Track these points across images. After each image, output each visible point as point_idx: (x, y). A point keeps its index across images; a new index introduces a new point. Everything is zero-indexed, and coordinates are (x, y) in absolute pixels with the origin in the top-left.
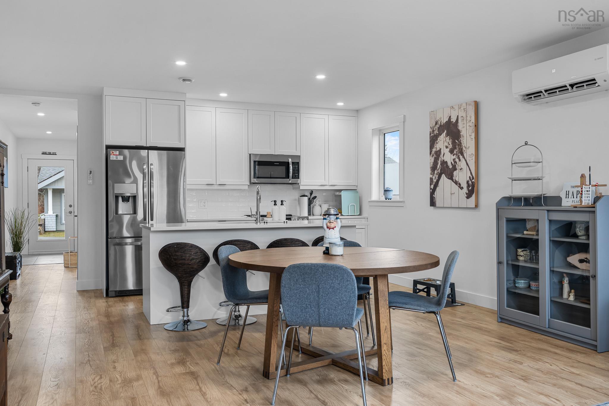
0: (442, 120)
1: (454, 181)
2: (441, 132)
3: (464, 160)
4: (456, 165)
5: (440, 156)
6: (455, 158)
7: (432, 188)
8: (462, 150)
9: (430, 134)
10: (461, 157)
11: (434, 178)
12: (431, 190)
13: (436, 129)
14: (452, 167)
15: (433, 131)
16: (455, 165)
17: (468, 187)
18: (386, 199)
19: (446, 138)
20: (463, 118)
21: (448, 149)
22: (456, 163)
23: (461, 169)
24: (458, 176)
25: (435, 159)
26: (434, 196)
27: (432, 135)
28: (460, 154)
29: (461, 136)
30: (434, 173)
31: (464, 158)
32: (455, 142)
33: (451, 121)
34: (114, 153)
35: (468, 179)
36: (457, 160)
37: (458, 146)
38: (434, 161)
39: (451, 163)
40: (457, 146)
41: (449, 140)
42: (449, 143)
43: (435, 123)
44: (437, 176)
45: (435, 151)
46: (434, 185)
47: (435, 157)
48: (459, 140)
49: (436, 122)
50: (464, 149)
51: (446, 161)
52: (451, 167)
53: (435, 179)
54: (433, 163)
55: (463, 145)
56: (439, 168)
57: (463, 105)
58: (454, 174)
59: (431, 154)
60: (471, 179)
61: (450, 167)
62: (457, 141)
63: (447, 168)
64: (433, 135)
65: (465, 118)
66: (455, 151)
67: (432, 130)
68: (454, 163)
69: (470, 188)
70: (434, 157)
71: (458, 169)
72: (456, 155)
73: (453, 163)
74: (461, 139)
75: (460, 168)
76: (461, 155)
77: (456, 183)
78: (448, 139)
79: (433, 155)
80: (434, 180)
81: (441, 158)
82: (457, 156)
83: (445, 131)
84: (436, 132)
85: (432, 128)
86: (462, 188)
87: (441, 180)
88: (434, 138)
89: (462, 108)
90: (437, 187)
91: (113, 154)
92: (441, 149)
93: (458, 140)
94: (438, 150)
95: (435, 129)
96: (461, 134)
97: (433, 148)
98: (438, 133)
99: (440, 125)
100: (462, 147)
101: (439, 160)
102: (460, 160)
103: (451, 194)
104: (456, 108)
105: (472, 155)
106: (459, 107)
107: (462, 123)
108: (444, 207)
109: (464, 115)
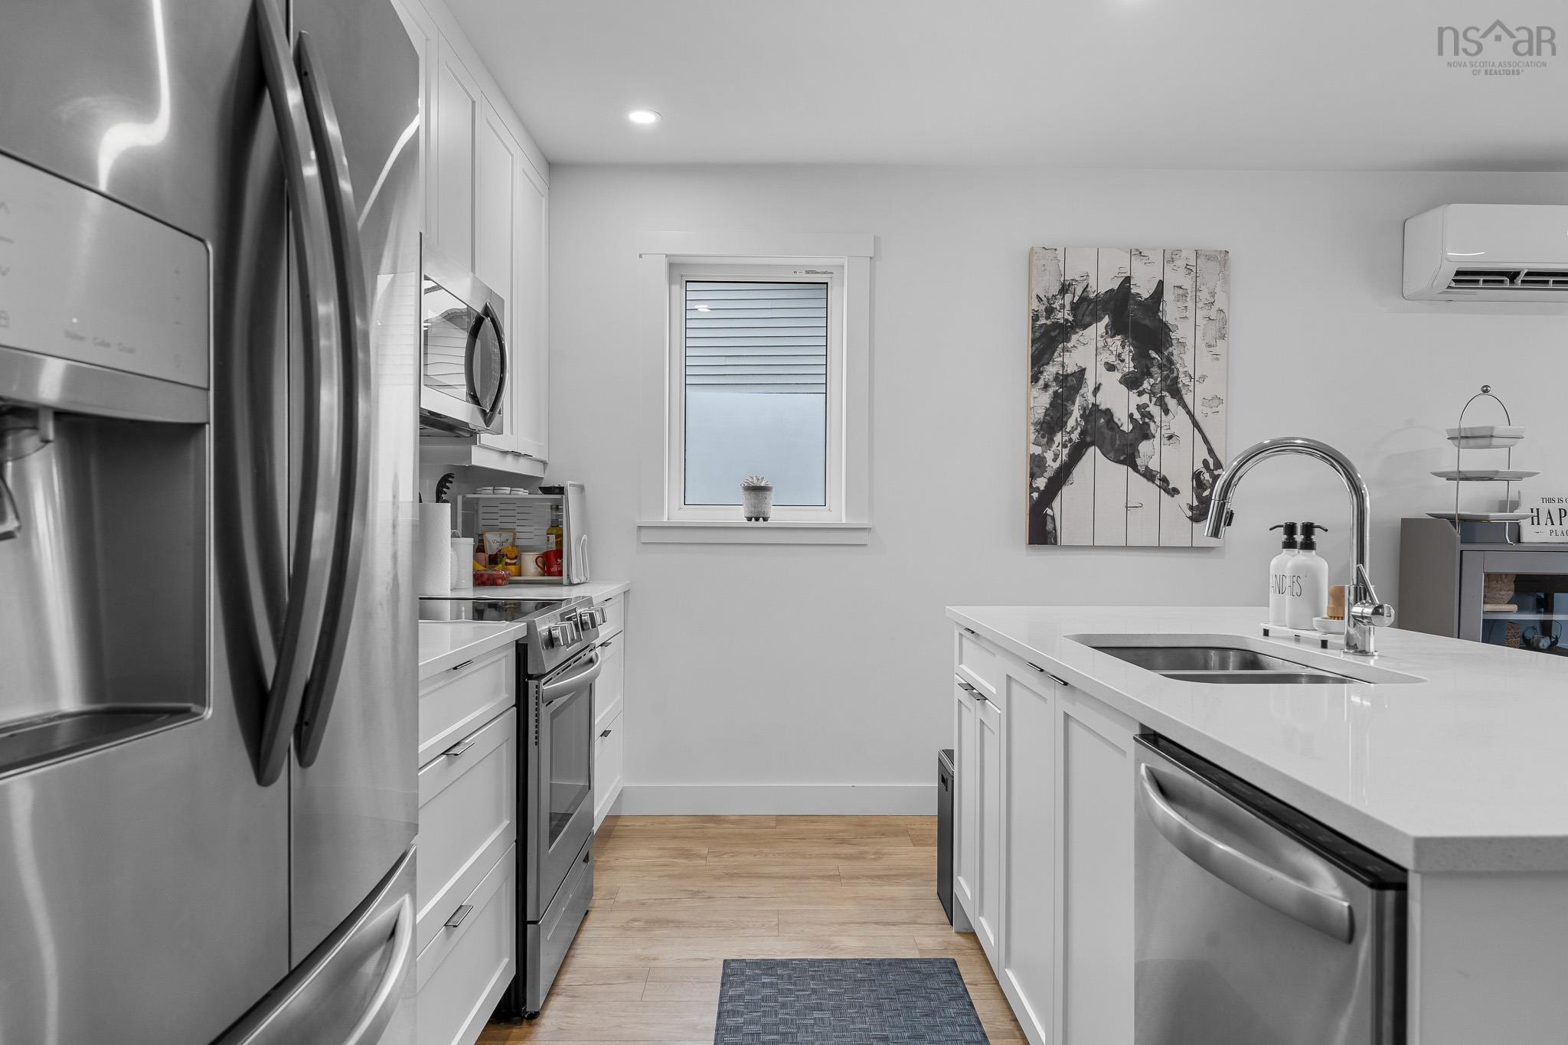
0: (1092, 282)
1: (1142, 469)
2: (1088, 319)
3: (1182, 411)
4: (1152, 424)
5: (1081, 392)
6: (1148, 403)
7: (1042, 488)
8: (1177, 382)
9: (1035, 318)
10: (1171, 403)
11: (1049, 455)
12: (1035, 495)
13: (1063, 306)
14: (1131, 427)
15: (1050, 311)
16: (1144, 423)
17: (1199, 490)
18: (751, 520)
19: (1109, 340)
20: (1181, 292)
21: (1117, 375)
22: (1151, 417)
23: (1170, 437)
24: (1156, 457)
25: (1054, 398)
26: (1049, 511)
27: (1043, 321)
28: (1164, 393)
29: (1174, 342)
30: (1051, 441)
31: (1185, 406)
32: (1149, 356)
33: (1133, 291)
35: (1199, 466)
36: (1154, 410)
37: (1160, 367)
38: (1051, 404)
39: (1131, 416)
40: (1155, 370)
41: (1123, 347)
43: (1057, 287)
44: (1066, 451)
45: (1057, 373)
46: (1050, 479)
47: (1055, 393)
48: (1162, 353)
49: (1063, 285)
50: (1183, 379)
51: (1108, 410)
52: (1127, 427)
53: (1054, 460)
54: (1047, 410)
55: (1181, 370)
56: (1074, 429)
57: (1184, 254)
58: (1139, 448)
59: (1035, 379)
60: (1212, 467)
61: (1125, 428)
62: (1153, 354)
63: (1112, 429)
64: (1048, 322)
65: (1191, 294)
66: (1146, 382)
67: (1043, 307)
68: (1143, 416)
69: (1207, 493)
70: (1051, 391)
71: (1158, 435)
72: (1152, 393)
73: (1137, 416)
74: (1175, 350)
75: (1166, 433)
76: (1172, 397)
77: (1149, 475)
78: (1119, 343)
79: (1046, 386)
80: (1049, 462)
81: (1086, 396)
82: (1154, 399)
83: (1106, 320)
84: (1064, 315)
85: (1044, 299)
86: (1174, 492)
87: (1080, 464)
88: (1053, 334)
89: (1180, 263)
90: (1064, 483)
92: (1083, 371)
93: (1159, 352)
94: (1069, 372)
95: (1056, 305)
96: (1173, 335)
97: (1048, 364)
98: (1071, 318)
99: (1083, 299)
100: (1175, 375)
101: (1077, 403)
102: (1166, 411)
103: (1127, 508)
104: (1157, 258)
105: (1217, 402)
106: (1170, 257)
107: (1180, 304)
108: (1094, 547)
109: (1188, 283)
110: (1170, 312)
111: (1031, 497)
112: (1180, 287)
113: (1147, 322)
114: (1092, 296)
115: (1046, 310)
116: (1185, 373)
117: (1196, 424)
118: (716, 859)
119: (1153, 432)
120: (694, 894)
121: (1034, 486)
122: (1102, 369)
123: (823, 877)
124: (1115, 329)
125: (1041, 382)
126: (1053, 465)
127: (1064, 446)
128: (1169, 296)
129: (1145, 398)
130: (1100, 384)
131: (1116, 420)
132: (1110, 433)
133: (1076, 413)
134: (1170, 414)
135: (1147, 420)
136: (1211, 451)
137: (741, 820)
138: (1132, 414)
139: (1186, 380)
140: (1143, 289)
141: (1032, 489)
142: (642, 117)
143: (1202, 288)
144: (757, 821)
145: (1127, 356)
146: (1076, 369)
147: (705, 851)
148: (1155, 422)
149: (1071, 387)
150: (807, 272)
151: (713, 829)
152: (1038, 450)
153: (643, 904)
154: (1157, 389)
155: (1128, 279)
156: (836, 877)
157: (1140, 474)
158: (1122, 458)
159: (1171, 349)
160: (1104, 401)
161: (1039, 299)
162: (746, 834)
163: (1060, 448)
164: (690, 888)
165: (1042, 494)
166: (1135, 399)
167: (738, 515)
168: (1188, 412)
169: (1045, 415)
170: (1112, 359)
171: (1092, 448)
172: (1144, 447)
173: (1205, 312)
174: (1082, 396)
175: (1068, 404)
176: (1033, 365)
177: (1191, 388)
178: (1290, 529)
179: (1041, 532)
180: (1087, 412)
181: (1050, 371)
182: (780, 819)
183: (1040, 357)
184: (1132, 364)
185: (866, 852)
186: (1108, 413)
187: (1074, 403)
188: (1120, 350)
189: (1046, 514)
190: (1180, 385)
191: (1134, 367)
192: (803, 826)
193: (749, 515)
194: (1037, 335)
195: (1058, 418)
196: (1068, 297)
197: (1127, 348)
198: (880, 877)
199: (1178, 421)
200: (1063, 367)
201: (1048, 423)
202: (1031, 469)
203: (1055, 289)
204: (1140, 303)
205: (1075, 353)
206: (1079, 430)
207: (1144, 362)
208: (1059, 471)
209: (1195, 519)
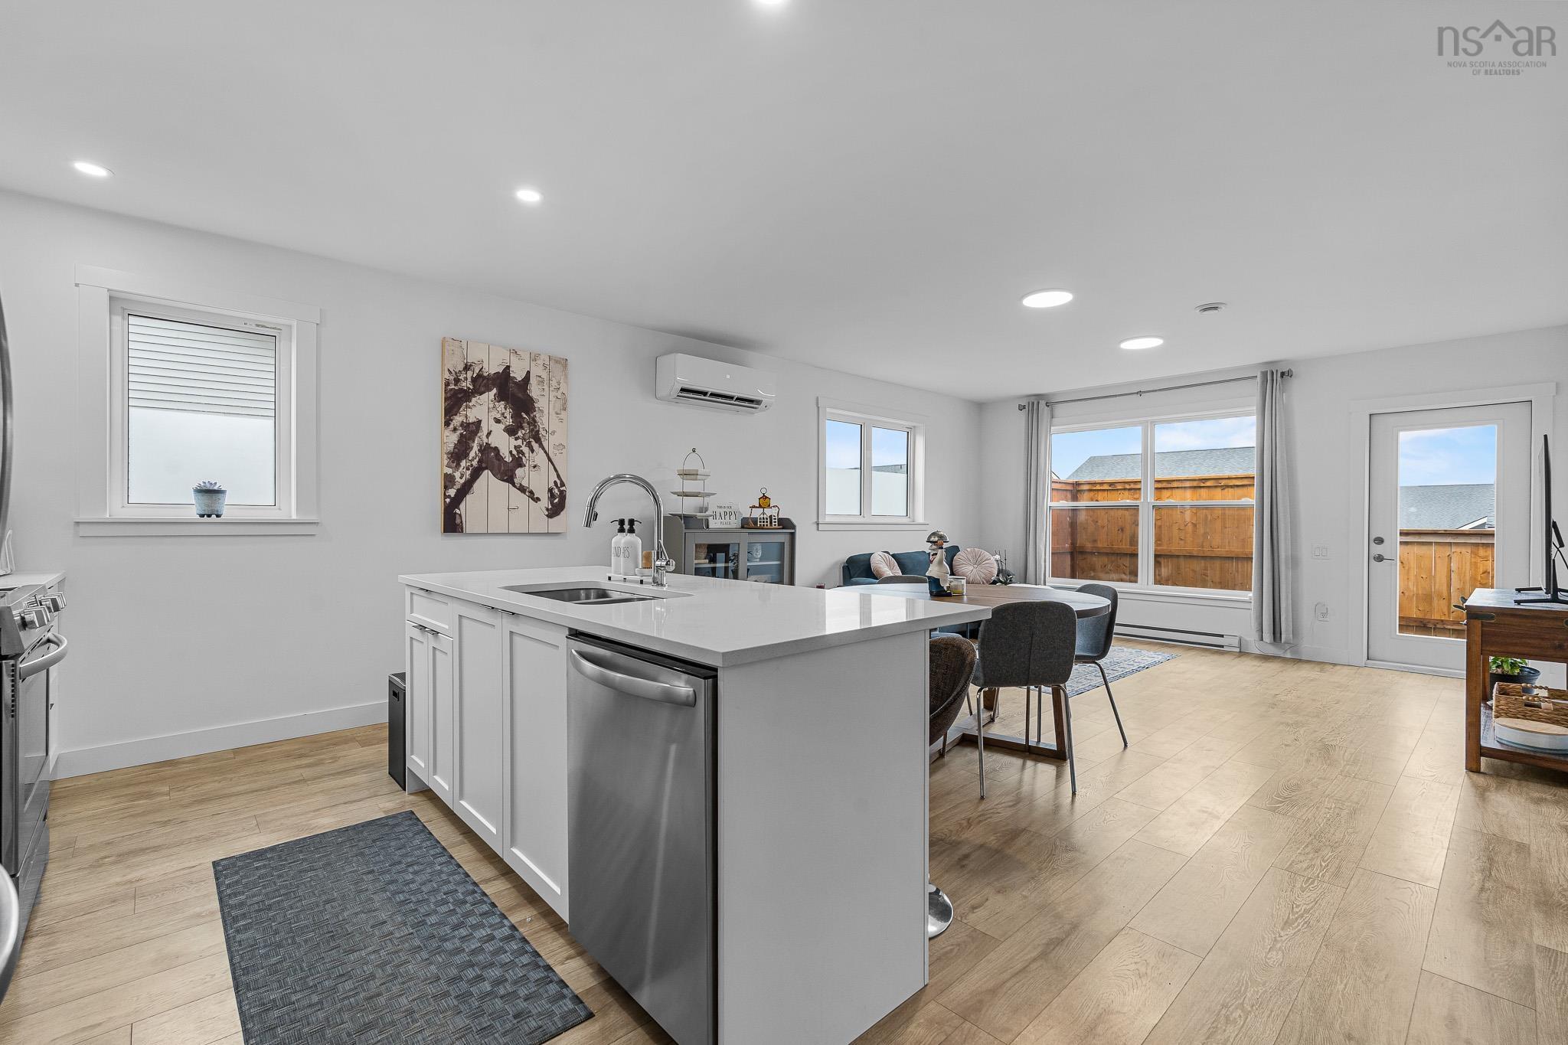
0: (485, 366)
1: (518, 486)
2: (482, 389)
3: (541, 451)
4: (524, 458)
5: (479, 435)
6: (521, 445)
7: (452, 496)
8: (538, 434)
9: (447, 384)
10: (535, 446)
11: (457, 475)
12: (448, 500)
13: (466, 379)
14: (511, 459)
15: (457, 381)
16: (519, 457)
17: (552, 499)
18: (203, 516)
19: (497, 403)
20: (540, 379)
21: (502, 426)
22: (523, 454)
23: (535, 467)
24: (526, 479)
25: (460, 437)
26: (457, 511)
27: (452, 387)
28: (531, 440)
29: (537, 409)
30: (458, 465)
31: (543, 449)
32: (521, 416)
33: (511, 375)
35: (552, 485)
36: (525, 449)
37: (529, 423)
38: (458, 441)
39: (511, 452)
40: (525, 425)
41: (506, 409)
42: (503, 414)
43: (463, 366)
44: (469, 472)
45: (463, 422)
46: (458, 490)
47: (461, 434)
48: (530, 415)
49: (466, 365)
50: (542, 432)
51: (496, 448)
52: (509, 459)
53: (461, 478)
54: (455, 444)
55: (541, 426)
56: (474, 459)
57: (542, 357)
58: (516, 472)
59: (447, 424)
60: (559, 485)
61: (507, 459)
62: (525, 416)
63: (499, 460)
64: (456, 388)
65: (546, 381)
66: (520, 432)
67: (452, 378)
68: (518, 452)
69: (556, 500)
70: (458, 432)
71: (527, 465)
72: (524, 439)
73: (515, 452)
74: (537, 414)
75: (532, 464)
76: (536, 442)
77: (522, 489)
78: (503, 406)
79: (455, 429)
80: (458, 479)
81: (481, 438)
82: (525, 443)
83: (495, 391)
84: (467, 384)
85: (453, 372)
86: (537, 500)
87: (478, 480)
88: (459, 396)
89: (540, 362)
90: (467, 493)
92: (480, 422)
93: (528, 414)
94: (470, 421)
95: (461, 377)
96: (536, 405)
97: (456, 415)
98: (471, 387)
99: (480, 376)
100: (537, 429)
101: (476, 442)
102: (532, 451)
103: (509, 508)
104: (525, 356)
105: (561, 446)
106: (534, 358)
107: (539, 386)
108: (487, 534)
109: (544, 375)
110: (534, 390)
111: (445, 502)
112: (540, 376)
113: (520, 395)
114: (485, 374)
115: (454, 379)
116: (543, 428)
117: (550, 459)
118: (181, 792)
119: (524, 463)
120: (165, 823)
121: (447, 494)
122: (492, 422)
123: (289, 784)
124: (499, 397)
125: (452, 426)
126: (460, 481)
127: (468, 469)
128: (533, 381)
129: (519, 442)
130: (491, 431)
131: (501, 454)
132: (498, 462)
133: (475, 448)
134: (535, 452)
135: (521, 455)
136: (558, 476)
137: (196, 759)
139: (544, 433)
140: (518, 374)
141: (446, 496)
142: (90, 169)
143: (553, 379)
144: (215, 757)
145: (508, 415)
146: (475, 420)
147: (166, 789)
149: (472, 431)
150: (258, 326)
151: (168, 771)
152: (449, 471)
153: (109, 843)
154: (527, 437)
155: (508, 367)
156: (304, 781)
157: (517, 488)
158: (505, 478)
159: (535, 413)
160: (494, 441)
161: (450, 372)
162: (205, 769)
163: (465, 470)
164: (159, 820)
165: (452, 499)
166: (513, 442)
167: (193, 514)
168: (545, 452)
169: (454, 448)
170: (498, 416)
171: (486, 471)
172: (519, 472)
173: (555, 393)
174: (479, 437)
175: (470, 442)
176: (446, 415)
177: (547, 438)
178: (622, 522)
179: (452, 524)
180: (483, 448)
181: (458, 420)
182: (237, 751)
183: (450, 410)
184: (511, 420)
185: (322, 759)
186: (496, 449)
187: (474, 442)
188: (504, 411)
189: (456, 513)
190: (541, 435)
191: (512, 422)
192: (259, 753)
193: (200, 512)
194: (449, 395)
195: (463, 451)
196: (469, 373)
197: (508, 410)
198: (339, 773)
199: (539, 457)
200: (466, 417)
201: (456, 453)
202: (445, 483)
203: (461, 367)
204: (516, 383)
205: (474, 410)
206: (477, 459)
207: (519, 420)
208: (464, 485)
209: (550, 516)
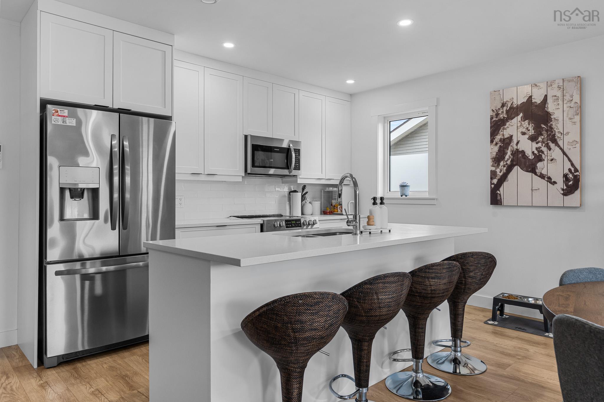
0: (515, 101)
1: (539, 174)
2: (513, 116)
3: (557, 149)
4: (543, 155)
5: (511, 144)
6: (541, 146)
7: (495, 183)
8: (555, 136)
9: (492, 118)
10: (552, 145)
11: (498, 170)
12: (493, 186)
13: (503, 112)
14: (533, 157)
15: (497, 115)
16: (539, 155)
17: (567, 182)
18: (402, 196)
19: (523, 123)
20: (556, 98)
21: (527, 136)
22: (543, 152)
23: (552, 160)
24: (545, 170)
25: (500, 148)
26: (498, 192)
27: (495, 119)
28: (549, 141)
29: (553, 120)
30: (499, 165)
31: (559, 146)
32: (541, 126)
33: (533, 101)
34: (59, 112)
35: (566, 171)
36: (544, 149)
37: (547, 131)
38: (499, 151)
39: (533, 152)
40: (544, 132)
41: (529, 125)
42: (527, 128)
43: (500, 105)
44: (505, 168)
45: (501, 138)
46: (499, 180)
47: (500, 146)
48: (547, 125)
49: (503, 104)
50: (558, 135)
52: (531, 157)
53: (500, 172)
54: (497, 153)
55: (557, 131)
56: (508, 160)
57: (557, 82)
58: (537, 165)
59: (492, 141)
60: (573, 172)
61: (530, 158)
62: (543, 126)
63: (525, 158)
64: (497, 119)
65: (561, 98)
66: (540, 138)
67: (494, 114)
68: (539, 152)
69: (571, 183)
70: (498, 145)
71: (546, 159)
72: (543, 142)
73: (536, 152)
74: (553, 123)
75: (550, 158)
76: (553, 143)
77: (542, 176)
78: (527, 123)
79: (496, 144)
80: (498, 173)
82: (544, 145)
83: (521, 115)
84: (502, 116)
85: (495, 111)
86: (555, 183)
87: (511, 173)
89: (555, 86)
90: (504, 181)
91: (57, 114)
92: (511, 136)
93: (546, 124)
94: (506, 137)
95: (500, 112)
96: (552, 117)
97: (497, 135)
98: (506, 116)
99: (511, 108)
100: (553, 133)
101: (509, 149)
102: (550, 149)
103: (532, 190)
104: (543, 86)
105: (575, 143)
106: (549, 84)
107: (555, 103)
108: (517, 206)
109: (559, 94)
110: (551, 107)
111: (491, 187)
112: (555, 96)
113: (540, 113)
114: (515, 106)
115: (496, 115)
116: (559, 132)
117: (564, 153)
119: (544, 158)
121: (492, 182)
122: (520, 134)
124: (524, 118)
125: (494, 143)
126: (500, 174)
127: (504, 166)
128: (550, 101)
129: (540, 145)
130: (519, 141)
131: (526, 154)
132: (524, 160)
133: (509, 153)
134: (552, 151)
135: (541, 153)
136: (572, 164)
138: (534, 152)
139: (559, 135)
140: (538, 99)
141: (491, 184)
142: (350, 82)
143: (566, 94)
145: (530, 128)
146: (509, 136)
148: (544, 154)
149: (507, 143)
150: (422, 113)
152: (493, 169)
154: (545, 140)
155: (531, 97)
157: (538, 176)
158: (529, 170)
159: (551, 123)
160: (521, 147)
161: (493, 111)
163: (502, 167)
165: (495, 185)
166: (535, 145)
168: (561, 149)
169: (496, 155)
170: (524, 130)
171: (516, 167)
172: (539, 165)
173: (568, 105)
174: (512, 146)
175: (506, 150)
176: (491, 137)
177: (562, 138)
179: (495, 200)
180: (514, 152)
181: (498, 138)
183: (494, 132)
184: (533, 131)
186: (523, 152)
187: (508, 149)
188: (528, 126)
189: (497, 193)
190: (556, 137)
191: (534, 132)
193: (402, 195)
194: (493, 124)
195: (502, 155)
196: (505, 108)
197: (531, 125)
199: (556, 153)
200: (503, 136)
201: (498, 158)
202: (491, 176)
203: (499, 106)
204: (536, 106)
205: (508, 130)
206: (510, 159)
207: (539, 130)
208: (502, 177)
209: (565, 194)
